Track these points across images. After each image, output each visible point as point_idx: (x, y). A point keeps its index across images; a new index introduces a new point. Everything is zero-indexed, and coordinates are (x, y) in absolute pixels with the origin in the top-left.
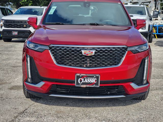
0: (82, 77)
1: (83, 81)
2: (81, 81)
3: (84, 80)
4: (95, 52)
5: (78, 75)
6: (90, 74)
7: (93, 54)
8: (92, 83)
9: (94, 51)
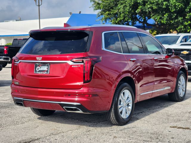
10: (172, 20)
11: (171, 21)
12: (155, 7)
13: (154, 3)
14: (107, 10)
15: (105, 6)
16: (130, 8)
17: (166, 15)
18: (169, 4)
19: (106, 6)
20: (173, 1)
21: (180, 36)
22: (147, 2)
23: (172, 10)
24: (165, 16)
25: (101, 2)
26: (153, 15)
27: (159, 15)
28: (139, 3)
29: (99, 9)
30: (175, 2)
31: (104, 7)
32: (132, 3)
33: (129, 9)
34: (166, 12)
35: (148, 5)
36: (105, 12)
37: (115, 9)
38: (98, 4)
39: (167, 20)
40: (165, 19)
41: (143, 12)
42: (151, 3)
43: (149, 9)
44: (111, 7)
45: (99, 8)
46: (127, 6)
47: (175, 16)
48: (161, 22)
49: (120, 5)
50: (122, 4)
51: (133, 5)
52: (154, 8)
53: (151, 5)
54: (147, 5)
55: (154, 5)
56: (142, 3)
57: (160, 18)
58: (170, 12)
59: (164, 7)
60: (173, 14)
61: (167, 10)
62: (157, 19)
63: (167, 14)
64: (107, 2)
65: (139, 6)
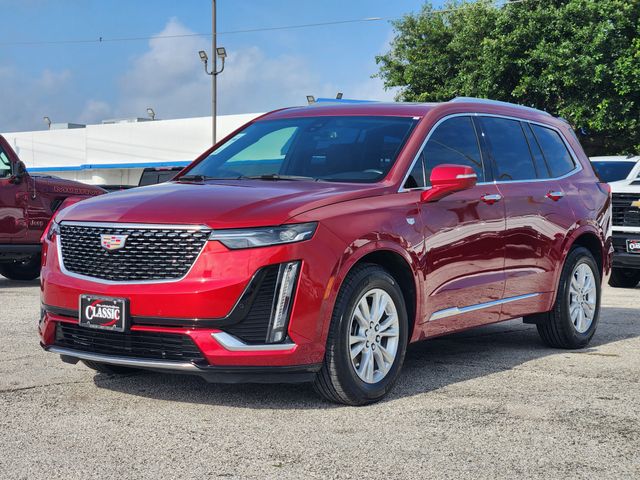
0: (93, 303)
1: (94, 315)
2: (90, 313)
3: (97, 312)
4: (127, 241)
5: (84, 297)
6: (105, 296)
7: (121, 244)
8: (111, 320)
9: (123, 238)
10: (621, 119)
11: (618, 123)
12: (568, 81)
13: (565, 68)
14: (424, 86)
15: (418, 75)
16: (495, 82)
17: (603, 105)
18: (611, 72)
19: (423, 75)
20: (622, 63)
21: (635, 163)
22: (545, 66)
23: (621, 89)
24: (600, 106)
25: (408, 63)
26: (565, 106)
27: (580, 105)
28: (522, 68)
29: (400, 85)
30: (628, 67)
31: (414, 77)
32: (502, 68)
33: (491, 87)
34: (603, 96)
35: (550, 73)
36: (418, 93)
37: (448, 84)
38: (400, 69)
39: (605, 119)
40: (599, 116)
41: (533, 94)
42: (557, 68)
43: (550, 85)
44: (436, 79)
45: (402, 82)
46: (485, 78)
47: (630, 109)
48: (586, 125)
49: (464, 74)
50: (470, 70)
51: (504, 74)
52: (567, 83)
53: (557, 74)
54: (545, 75)
55: (568, 74)
56: (532, 68)
57: (586, 114)
58: (615, 94)
59: (596, 79)
60: (624, 102)
61: (606, 88)
62: (574, 116)
63: (604, 101)
64: (426, 64)
65: (520, 77)
